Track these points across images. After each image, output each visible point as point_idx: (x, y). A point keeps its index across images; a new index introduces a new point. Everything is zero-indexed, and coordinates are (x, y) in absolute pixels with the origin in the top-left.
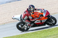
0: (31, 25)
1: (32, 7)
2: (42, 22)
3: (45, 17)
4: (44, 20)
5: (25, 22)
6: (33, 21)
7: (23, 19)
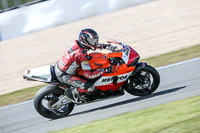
0: (89, 90)
1: (91, 37)
2: (119, 81)
3: (128, 66)
4: (124, 75)
5: (69, 82)
6: (93, 77)
7: (64, 73)
